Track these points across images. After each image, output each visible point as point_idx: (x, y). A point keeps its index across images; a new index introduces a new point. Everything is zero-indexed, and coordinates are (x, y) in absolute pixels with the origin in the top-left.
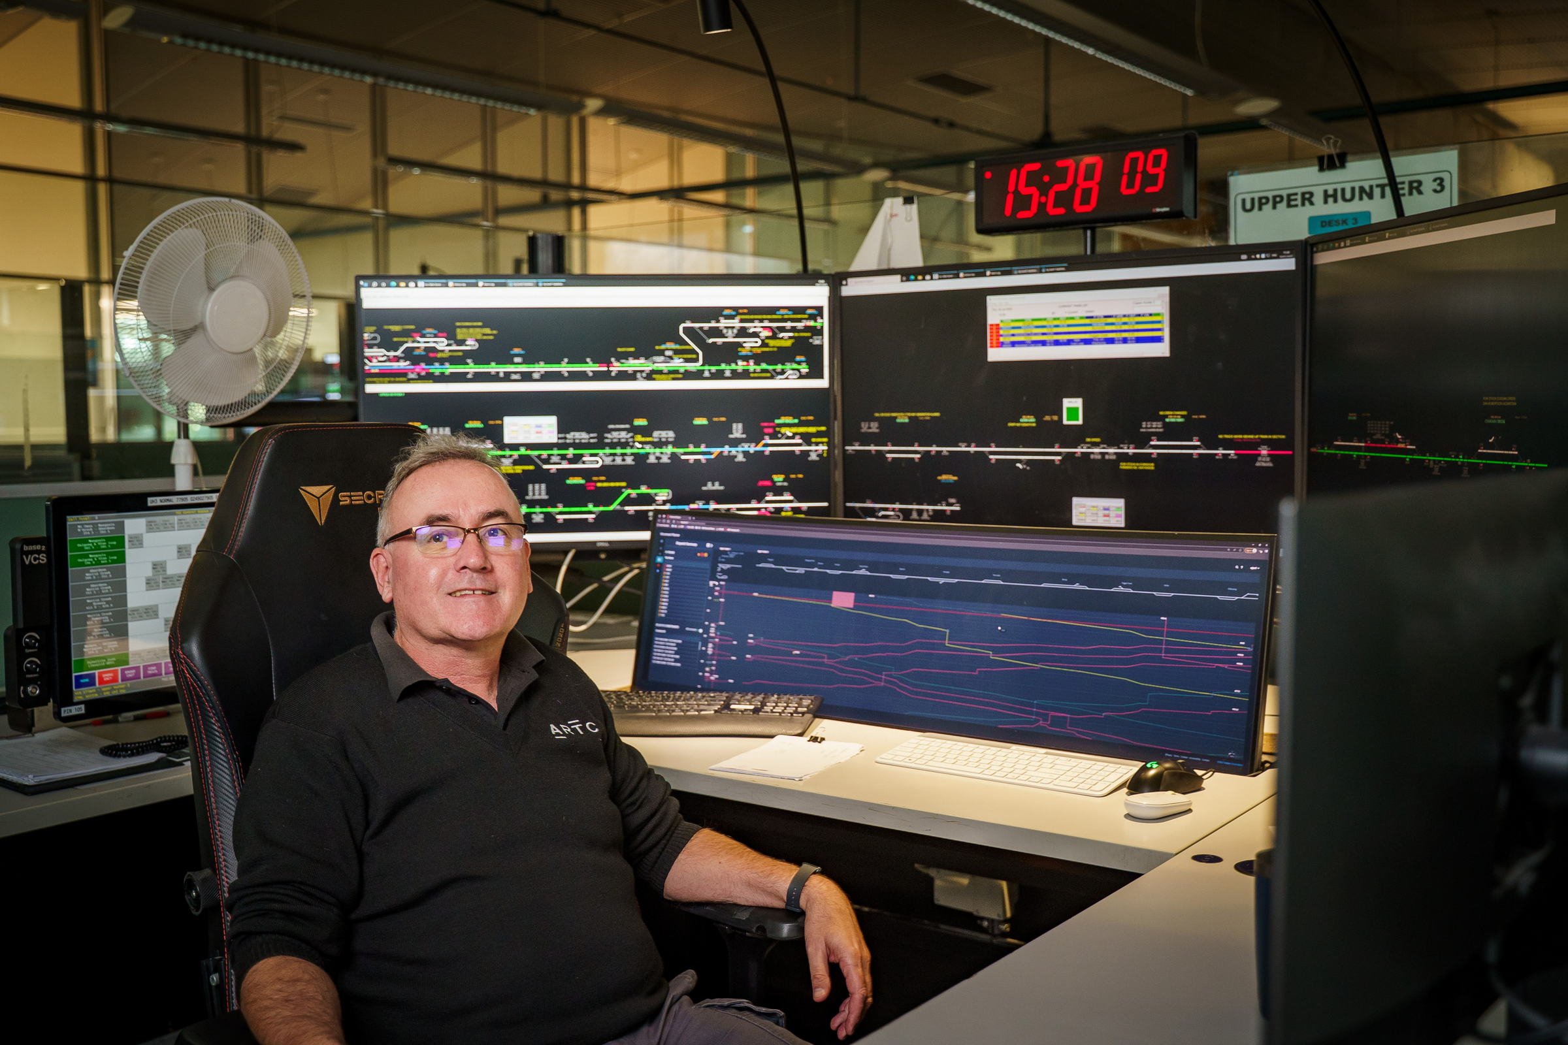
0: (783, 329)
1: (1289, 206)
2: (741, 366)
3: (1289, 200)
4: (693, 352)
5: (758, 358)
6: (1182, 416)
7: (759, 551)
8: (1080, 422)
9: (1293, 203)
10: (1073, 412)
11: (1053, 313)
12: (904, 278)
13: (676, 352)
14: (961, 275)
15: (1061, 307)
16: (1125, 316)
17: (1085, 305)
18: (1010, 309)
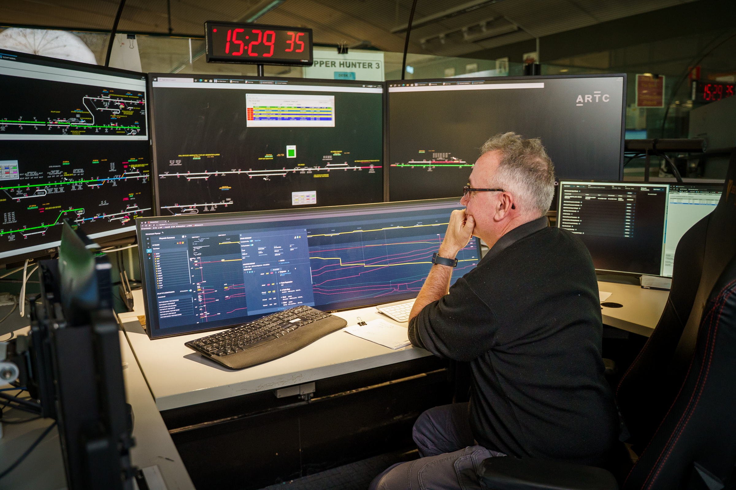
0: (129, 105)
1: (326, 66)
2: (112, 126)
3: (326, 64)
4: (89, 116)
5: (120, 121)
6: (340, 153)
7: (219, 235)
8: (295, 157)
9: (328, 65)
10: (291, 152)
11: (281, 104)
12: (196, 80)
13: (82, 115)
14: (231, 81)
15: (284, 101)
16: (315, 108)
17: (297, 102)
18: (259, 101)
